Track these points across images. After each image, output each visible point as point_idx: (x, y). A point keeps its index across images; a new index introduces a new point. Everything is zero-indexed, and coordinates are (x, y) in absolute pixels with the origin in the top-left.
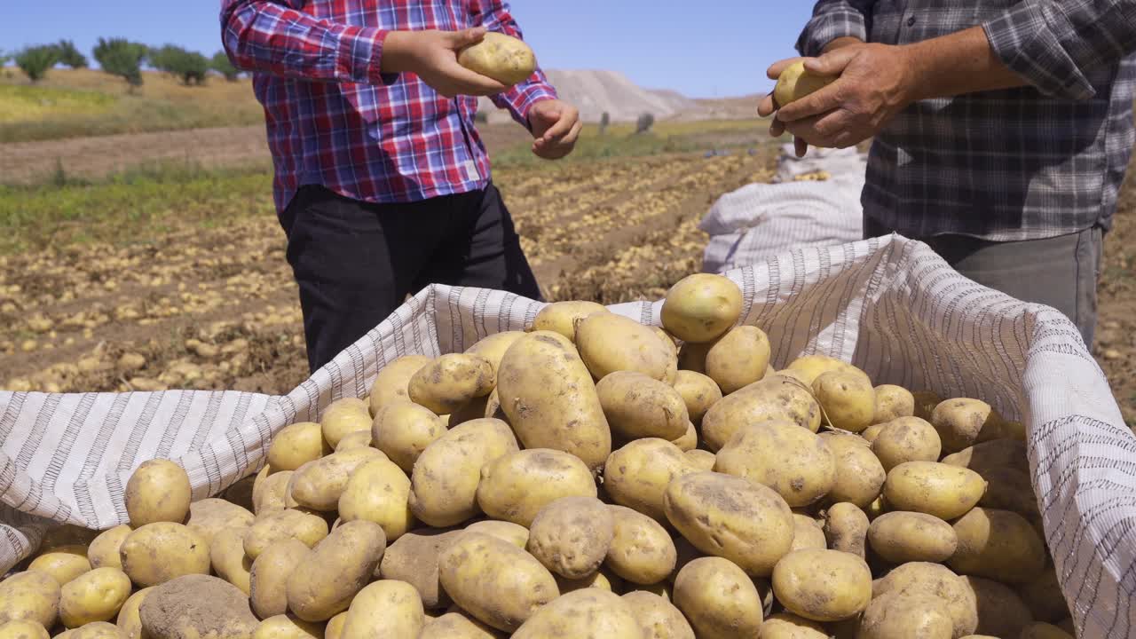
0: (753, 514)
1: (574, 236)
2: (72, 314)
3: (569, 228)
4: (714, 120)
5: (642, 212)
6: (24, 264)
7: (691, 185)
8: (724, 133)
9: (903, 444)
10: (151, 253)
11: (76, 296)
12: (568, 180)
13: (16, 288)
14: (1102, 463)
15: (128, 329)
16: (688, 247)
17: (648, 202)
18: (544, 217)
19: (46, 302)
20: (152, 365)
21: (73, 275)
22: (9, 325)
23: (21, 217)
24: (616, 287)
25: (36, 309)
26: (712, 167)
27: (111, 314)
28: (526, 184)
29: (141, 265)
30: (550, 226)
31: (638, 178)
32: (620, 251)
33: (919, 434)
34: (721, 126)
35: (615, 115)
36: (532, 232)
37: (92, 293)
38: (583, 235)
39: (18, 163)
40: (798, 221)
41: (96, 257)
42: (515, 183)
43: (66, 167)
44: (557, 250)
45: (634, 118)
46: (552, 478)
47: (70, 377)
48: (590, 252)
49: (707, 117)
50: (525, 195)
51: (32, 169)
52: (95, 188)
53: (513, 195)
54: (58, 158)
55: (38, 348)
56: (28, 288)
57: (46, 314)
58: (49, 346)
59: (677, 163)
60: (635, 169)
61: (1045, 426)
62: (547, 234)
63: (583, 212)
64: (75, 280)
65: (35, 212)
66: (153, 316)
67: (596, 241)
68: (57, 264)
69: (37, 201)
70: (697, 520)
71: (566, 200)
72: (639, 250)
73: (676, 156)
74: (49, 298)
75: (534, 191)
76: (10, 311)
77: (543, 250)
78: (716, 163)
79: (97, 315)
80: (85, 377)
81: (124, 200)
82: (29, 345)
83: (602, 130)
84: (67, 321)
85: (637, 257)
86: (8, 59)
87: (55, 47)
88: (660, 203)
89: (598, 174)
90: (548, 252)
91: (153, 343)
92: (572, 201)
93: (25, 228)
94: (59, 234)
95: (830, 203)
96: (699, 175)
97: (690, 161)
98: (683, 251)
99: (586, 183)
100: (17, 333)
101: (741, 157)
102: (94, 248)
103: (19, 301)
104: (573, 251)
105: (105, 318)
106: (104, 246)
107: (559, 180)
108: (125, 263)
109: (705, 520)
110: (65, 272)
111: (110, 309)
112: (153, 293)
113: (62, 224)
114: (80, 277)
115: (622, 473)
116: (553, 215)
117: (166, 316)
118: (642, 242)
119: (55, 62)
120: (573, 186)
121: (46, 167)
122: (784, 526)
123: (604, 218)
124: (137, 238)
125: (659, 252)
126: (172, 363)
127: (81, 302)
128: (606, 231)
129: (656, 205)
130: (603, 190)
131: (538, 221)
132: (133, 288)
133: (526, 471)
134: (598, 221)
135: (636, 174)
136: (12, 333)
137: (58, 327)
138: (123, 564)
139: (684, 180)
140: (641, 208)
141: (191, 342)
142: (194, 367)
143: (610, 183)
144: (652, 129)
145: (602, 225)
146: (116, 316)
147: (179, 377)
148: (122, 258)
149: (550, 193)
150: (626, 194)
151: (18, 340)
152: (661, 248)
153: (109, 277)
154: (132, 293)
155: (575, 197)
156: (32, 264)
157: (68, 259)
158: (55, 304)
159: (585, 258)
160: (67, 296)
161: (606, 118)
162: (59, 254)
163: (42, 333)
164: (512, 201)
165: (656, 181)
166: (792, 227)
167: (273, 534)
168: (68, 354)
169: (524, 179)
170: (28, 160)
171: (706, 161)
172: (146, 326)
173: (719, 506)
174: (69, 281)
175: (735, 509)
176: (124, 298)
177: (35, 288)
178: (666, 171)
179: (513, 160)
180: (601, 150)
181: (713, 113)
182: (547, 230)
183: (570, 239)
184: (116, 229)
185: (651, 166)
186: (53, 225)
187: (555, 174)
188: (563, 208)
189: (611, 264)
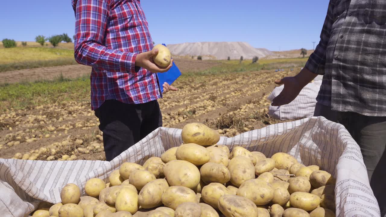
0: (244, 208)
1: (227, 100)
2: (62, 125)
3: (226, 97)
4: (279, 59)
5: (252, 91)
6: (48, 108)
7: (269, 82)
8: (283, 63)
9: (297, 186)
10: (88, 104)
11: (63, 119)
12: (227, 80)
13: (45, 116)
14: (355, 196)
15: (79, 130)
16: (265, 104)
17: (254, 88)
18: (218, 93)
19: (54, 121)
20: (85, 143)
21: (63, 112)
22: (42, 129)
23: (48, 91)
24: (238, 119)
25: (50, 124)
26: (277, 75)
27: (74, 126)
28: (213, 81)
29: (85, 109)
30: (220, 96)
31: (251, 79)
32: (242, 106)
33: (302, 182)
34: (281, 61)
35: (245, 57)
36: (213, 98)
37: (69, 118)
38: (231, 100)
39: (49, 73)
40: (302, 96)
41: (71, 106)
42: (210, 81)
43: (64, 75)
44: (221, 105)
45: (251, 58)
46: (183, 196)
47: (59, 147)
48: (232, 105)
49: (277, 57)
50: (212, 85)
51: (53, 76)
52: (73, 82)
53: (208, 85)
54: (61, 72)
55: (50, 136)
56: (48, 116)
57: (53, 125)
58: (53, 136)
59: (265, 74)
60: (251, 76)
61: (340, 182)
62: (219, 99)
63: (231, 91)
64: (64, 114)
65: (53, 90)
66: (87, 127)
67: (235, 102)
68: (59, 108)
69: (54, 87)
70: (227, 209)
71: (226, 87)
72: (248, 105)
73: (265, 71)
74: (55, 119)
75: (215, 84)
76: (43, 124)
77: (216, 105)
78: (278, 74)
79: (69, 126)
80: (64, 147)
81: (82, 86)
82: (47, 136)
83: (240, 62)
84: (60, 128)
85: (248, 107)
86: (46, 40)
87: (62, 36)
88: (258, 88)
89: (238, 78)
90: (218, 105)
91: (86, 135)
92: (228, 87)
93: (49, 95)
94: (60, 97)
95: (313, 90)
96: (272, 78)
97: (270, 73)
98: (264, 106)
99: (234, 81)
100: (44, 132)
101: (287, 72)
102: (71, 103)
103: (45, 121)
104: (226, 105)
105: (72, 127)
106: (74, 102)
107: (224, 80)
108: (80, 108)
109: (230, 209)
110: (61, 111)
111: (73, 124)
112: (88, 119)
113: (61, 94)
114: (65, 113)
115: (206, 194)
116: (221, 92)
117: (91, 126)
118: (250, 102)
119: (61, 41)
120: (229, 82)
121: (58, 75)
122: (254, 212)
123: (238, 93)
124: (84, 99)
125: (255, 106)
126: (91, 143)
127: (65, 121)
128: (238, 98)
129: (256, 89)
130: (239, 84)
131: (216, 94)
132: (82, 116)
133: (176, 193)
134: (236, 94)
135: (250, 78)
136: (43, 131)
137: (57, 130)
138: (59, 215)
139: (267, 80)
140: (251, 90)
141: (98, 136)
142: (98, 144)
143: (241, 81)
144: (258, 62)
145: (237, 96)
146: (75, 126)
147: (93, 147)
148: (79, 106)
149: (221, 84)
150: (247, 85)
151: (44, 134)
152: (256, 104)
153: (74, 112)
154: (81, 118)
155: (229, 86)
156: (51, 108)
157: (62, 106)
158: (57, 122)
159: (230, 107)
160: (61, 119)
161: (242, 58)
162: (59, 104)
163: (52, 131)
164: (208, 87)
165: (257, 80)
166: (300, 99)
167: (102, 207)
168: (59, 139)
169: (213, 79)
170: (52, 72)
171: (275, 73)
172: (85, 130)
173: (234, 205)
174: (61, 114)
175: (239, 206)
176: (78, 120)
177: (51, 116)
178: (261, 77)
179: (210, 73)
180: (240, 69)
181: (279, 56)
182: (218, 97)
183: (226, 101)
184: (78, 96)
185: (256, 75)
186: (59, 94)
187: (223, 78)
188: (225, 90)
189: (239, 110)
